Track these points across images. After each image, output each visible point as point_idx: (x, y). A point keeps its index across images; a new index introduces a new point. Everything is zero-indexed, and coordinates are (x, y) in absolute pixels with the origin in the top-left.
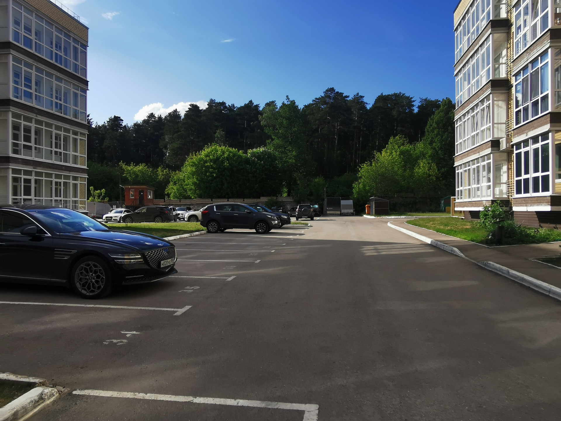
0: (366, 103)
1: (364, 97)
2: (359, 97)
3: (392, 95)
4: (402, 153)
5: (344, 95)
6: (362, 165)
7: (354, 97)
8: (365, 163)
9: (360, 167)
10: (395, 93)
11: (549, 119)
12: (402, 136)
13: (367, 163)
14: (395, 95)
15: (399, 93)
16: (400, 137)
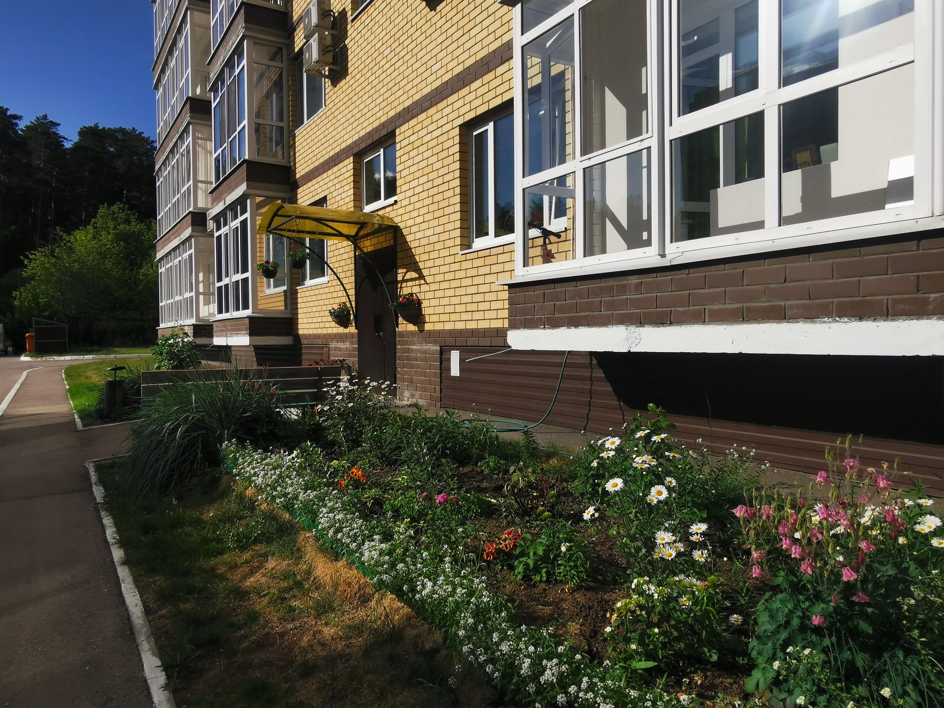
0: (65, 138)
1: (59, 125)
2: (47, 123)
3: (116, 131)
4: (120, 237)
5: (9, 113)
6: (32, 254)
7: (37, 121)
8: (37, 250)
9: (27, 257)
10: (121, 127)
11: (245, 174)
12: (124, 207)
13: (43, 250)
14: (122, 130)
15: (131, 129)
16: (120, 209)
